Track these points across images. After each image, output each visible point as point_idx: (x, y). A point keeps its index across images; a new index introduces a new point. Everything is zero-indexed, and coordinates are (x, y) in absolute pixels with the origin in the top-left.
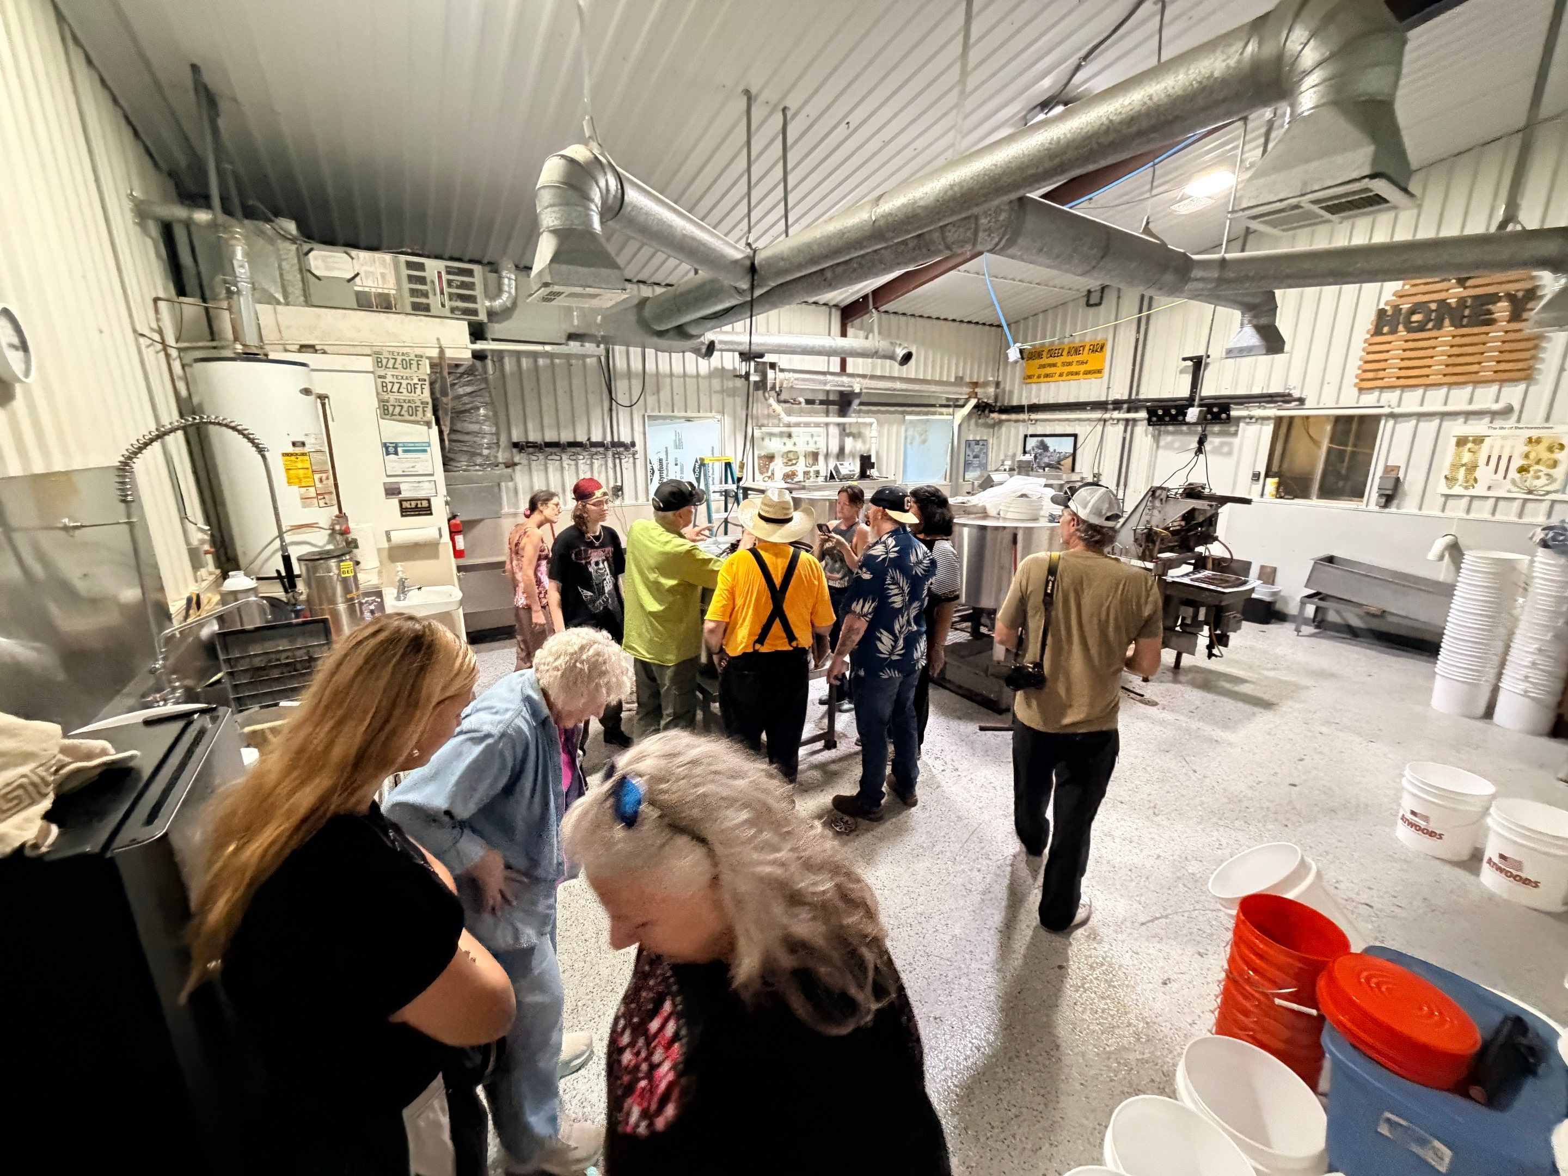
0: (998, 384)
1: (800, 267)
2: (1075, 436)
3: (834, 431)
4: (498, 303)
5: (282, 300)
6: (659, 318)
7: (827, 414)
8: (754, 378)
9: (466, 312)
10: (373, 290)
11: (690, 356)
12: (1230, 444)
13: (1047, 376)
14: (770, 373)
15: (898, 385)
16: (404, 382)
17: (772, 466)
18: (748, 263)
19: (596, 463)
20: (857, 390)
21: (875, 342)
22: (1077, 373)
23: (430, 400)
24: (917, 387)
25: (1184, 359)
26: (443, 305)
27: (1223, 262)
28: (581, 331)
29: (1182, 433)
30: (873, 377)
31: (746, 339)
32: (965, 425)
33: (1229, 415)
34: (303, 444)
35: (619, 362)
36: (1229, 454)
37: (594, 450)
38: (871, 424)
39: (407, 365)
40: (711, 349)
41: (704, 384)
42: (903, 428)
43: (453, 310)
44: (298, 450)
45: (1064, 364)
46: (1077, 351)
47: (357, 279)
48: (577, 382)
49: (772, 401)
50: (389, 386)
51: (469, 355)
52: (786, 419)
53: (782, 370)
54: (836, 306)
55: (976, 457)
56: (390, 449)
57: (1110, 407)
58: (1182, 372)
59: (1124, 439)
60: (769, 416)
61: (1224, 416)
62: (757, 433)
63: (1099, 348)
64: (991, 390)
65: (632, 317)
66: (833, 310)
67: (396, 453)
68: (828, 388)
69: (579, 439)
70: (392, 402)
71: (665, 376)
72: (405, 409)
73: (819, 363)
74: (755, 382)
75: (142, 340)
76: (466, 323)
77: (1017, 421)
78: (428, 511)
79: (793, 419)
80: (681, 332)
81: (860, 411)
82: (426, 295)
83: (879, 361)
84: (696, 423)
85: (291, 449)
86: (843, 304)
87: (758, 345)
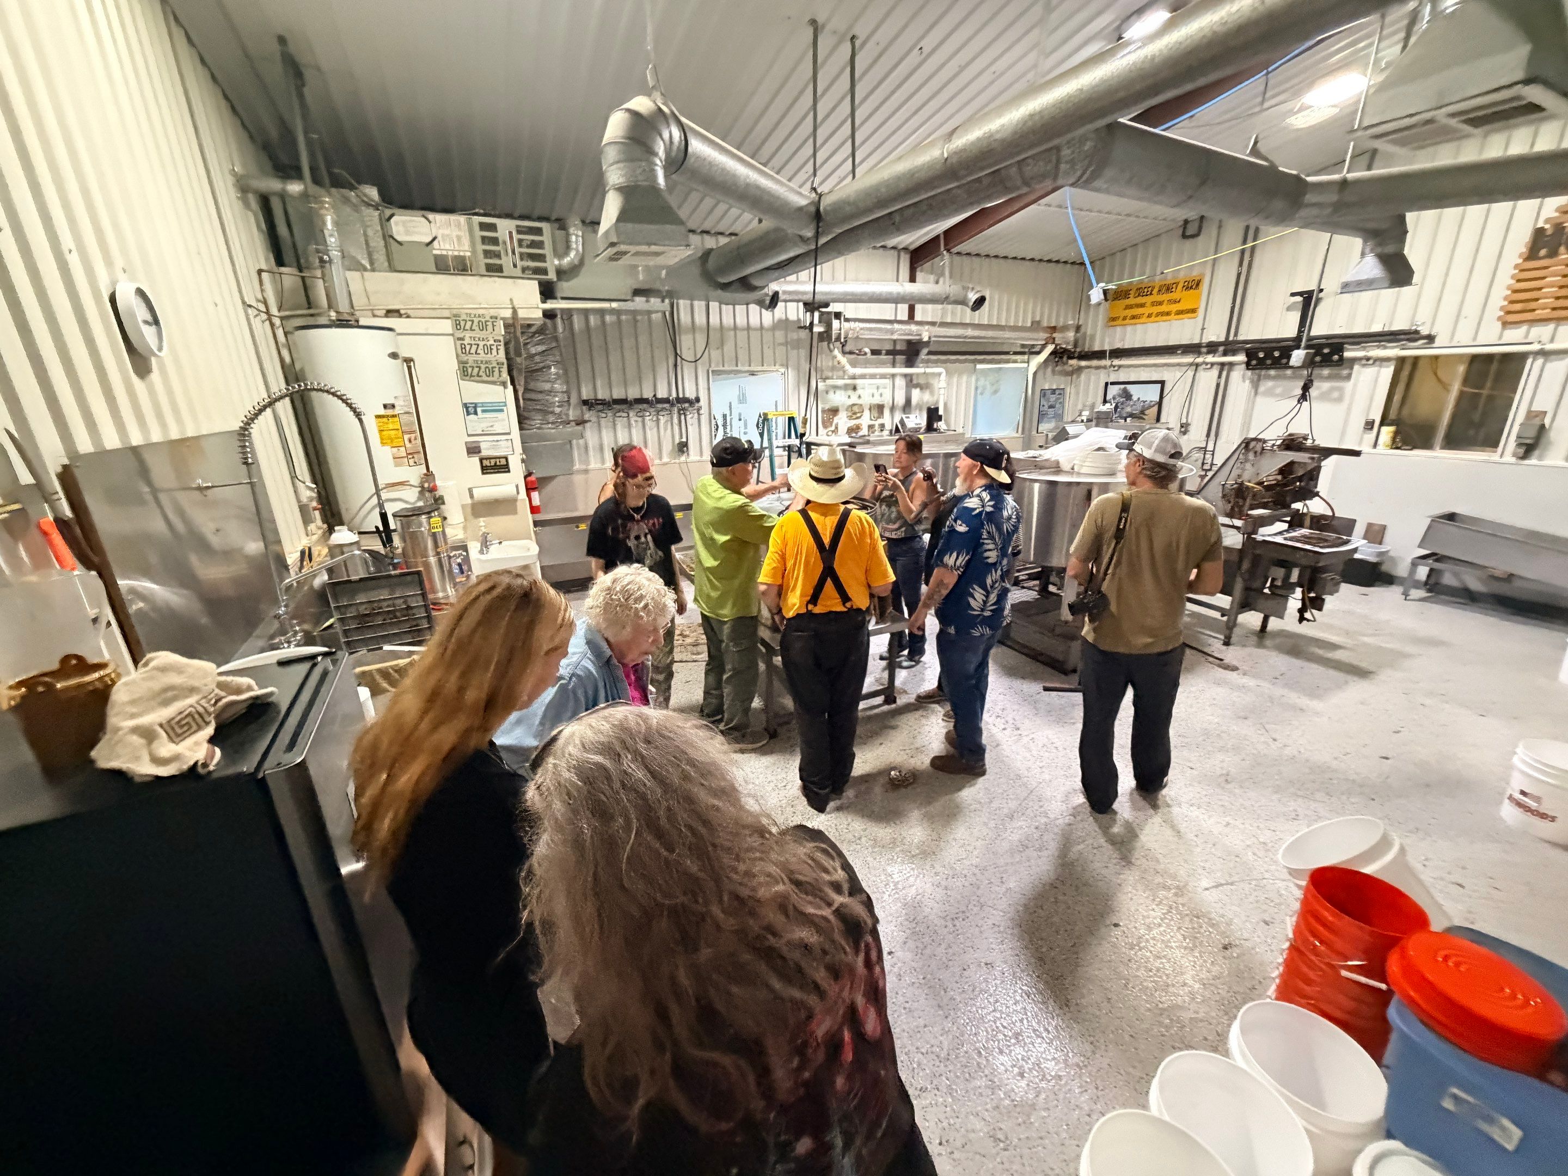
0: (1078, 328)
1: (869, 210)
2: (1162, 383)
3: (900, 383)
4: (566, 261)
5: (369, 267)
6: (722, 270)
7: (894, 365)
8: (818, 329)
9: (537, 271)
10: (450, 253)
11: (754, 308)
12: (1341, 390)
13: (1133, 317)
14: (836, 324)
15: (970, 332)
16: (481, 343)
17: (836, 420)
18: (813, 209)
19: (663, 420)
20: (926, 339)
21: (945, 287)
22: (1168, 314)
23: (505, 361)
24: (990, 333)
25: (1293, 295)
26: (515, 266)
27: (1344, 183)
28: (646, 287)
29: (1285, 377)
30: (943, 324)
31: (810, 288)
32: (1040, 375)
33: (1341, 359)
34: (393, 406)
35: (684, 317)
36: (1340, 399)
37: (660, 406)
38: (940, 374)
39: (483, 326)
40: (774, 300)
41: (768, 336)
42: (973, 379)
43: (524, 270)
44: (390, 412)
45: (1154, 304)
46: (1168, 289)
47: (436, 243)
48: (643, 339)
49: (837, 352)
50: (468, 347)
51: (540, 314)
52: (851, 371)
53: (847, 320)
54: (905, 249)
55: (1051, 407)
56: (470, 409)
57: (1204, 350)
58: (1289, 309)
59: (1218, 385)
60: (833, 369)
61: (1336, 357)
62: (821, 385)
63: (1194, 285)
64: (1071, 335)
65: (696, 271)
66: (902, 254)
67: (476, 413)
68: (895, 337)
69: (645, 396)
70: (471, 363)
71: (729, 329)
72: (483, 369)
73: (886, 311)
74: (820, 333)
75: (250, 311)
76: (536, 282)
77: (1098, 368)
78: (505, 468)
79: (858, 371)
80: (745, 284)
81: (928, 361)
82: (498, 256)
83: (950, 306)
84: (761, 377)
85: (382, 412)
86: (912, 247)
87: (822, 293)
